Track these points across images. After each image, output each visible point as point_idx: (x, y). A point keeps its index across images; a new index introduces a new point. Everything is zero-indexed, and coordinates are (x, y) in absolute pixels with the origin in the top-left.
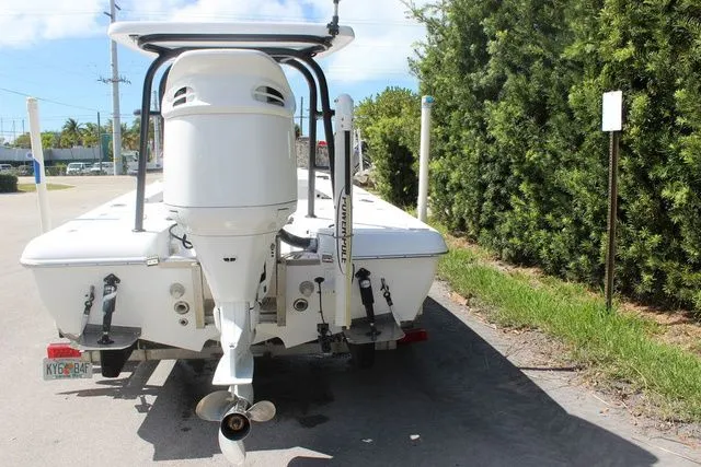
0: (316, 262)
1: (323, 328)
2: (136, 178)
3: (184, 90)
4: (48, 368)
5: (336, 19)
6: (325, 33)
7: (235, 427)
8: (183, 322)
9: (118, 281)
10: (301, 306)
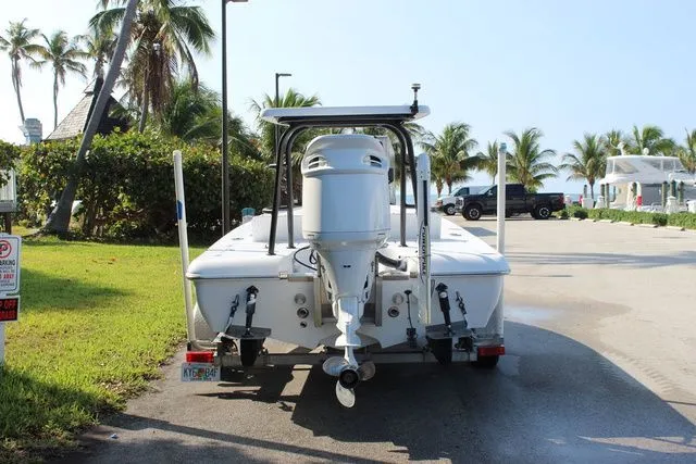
0: (405, 278)
1: (411, 332)
2: (270, 215)
3: (317, 159)
4: (185, 371)
5: (416, 102)
6: (409, 112)
7: (348, 381)
8: (303, 325)
9: (257, 291)
10: (394, 313)
